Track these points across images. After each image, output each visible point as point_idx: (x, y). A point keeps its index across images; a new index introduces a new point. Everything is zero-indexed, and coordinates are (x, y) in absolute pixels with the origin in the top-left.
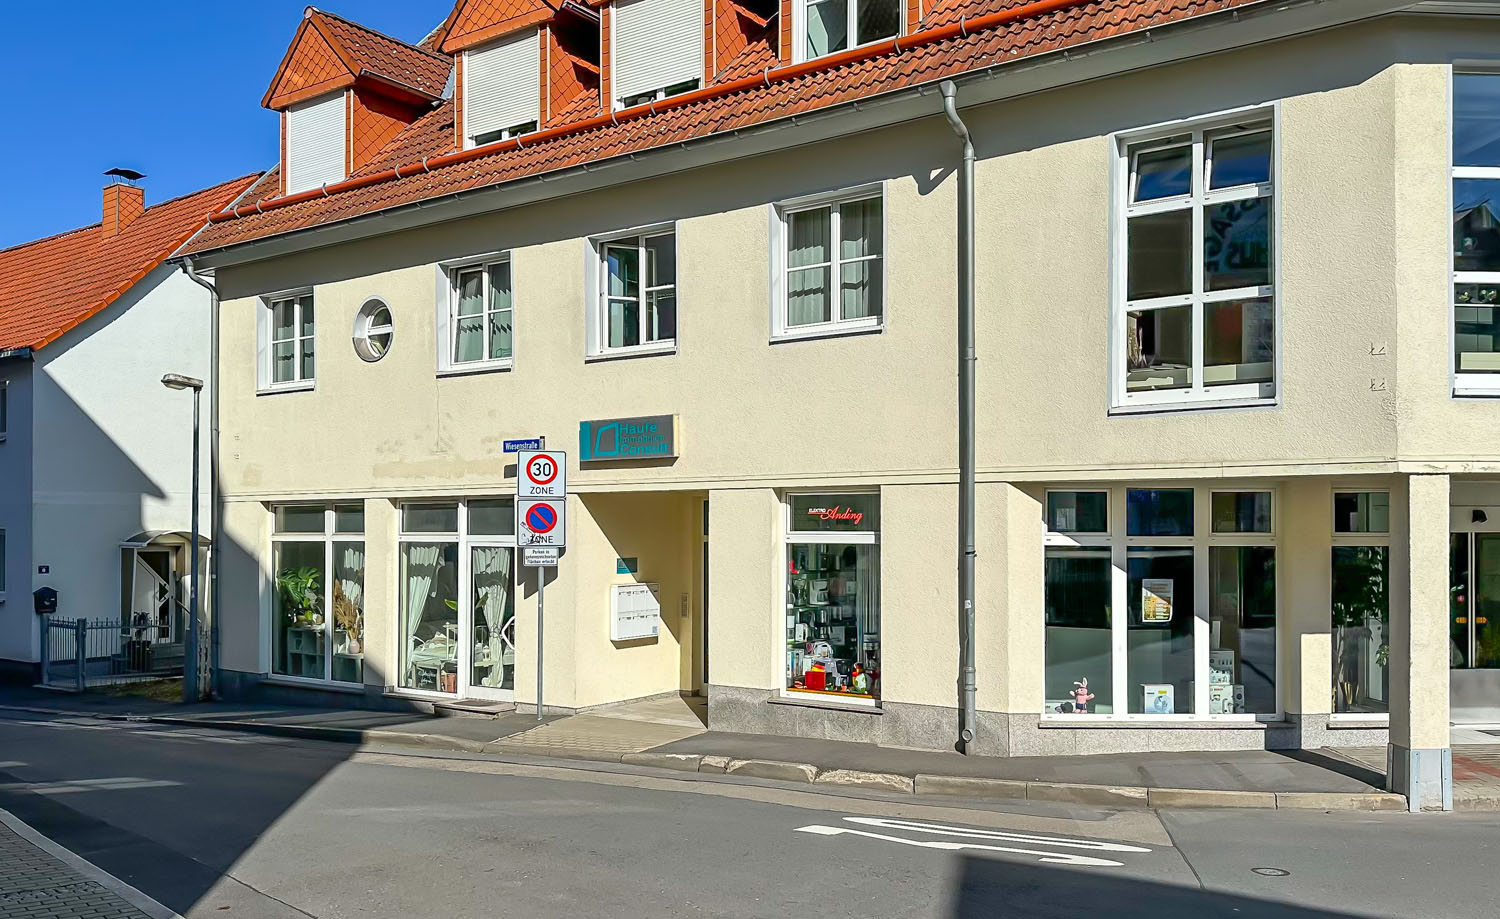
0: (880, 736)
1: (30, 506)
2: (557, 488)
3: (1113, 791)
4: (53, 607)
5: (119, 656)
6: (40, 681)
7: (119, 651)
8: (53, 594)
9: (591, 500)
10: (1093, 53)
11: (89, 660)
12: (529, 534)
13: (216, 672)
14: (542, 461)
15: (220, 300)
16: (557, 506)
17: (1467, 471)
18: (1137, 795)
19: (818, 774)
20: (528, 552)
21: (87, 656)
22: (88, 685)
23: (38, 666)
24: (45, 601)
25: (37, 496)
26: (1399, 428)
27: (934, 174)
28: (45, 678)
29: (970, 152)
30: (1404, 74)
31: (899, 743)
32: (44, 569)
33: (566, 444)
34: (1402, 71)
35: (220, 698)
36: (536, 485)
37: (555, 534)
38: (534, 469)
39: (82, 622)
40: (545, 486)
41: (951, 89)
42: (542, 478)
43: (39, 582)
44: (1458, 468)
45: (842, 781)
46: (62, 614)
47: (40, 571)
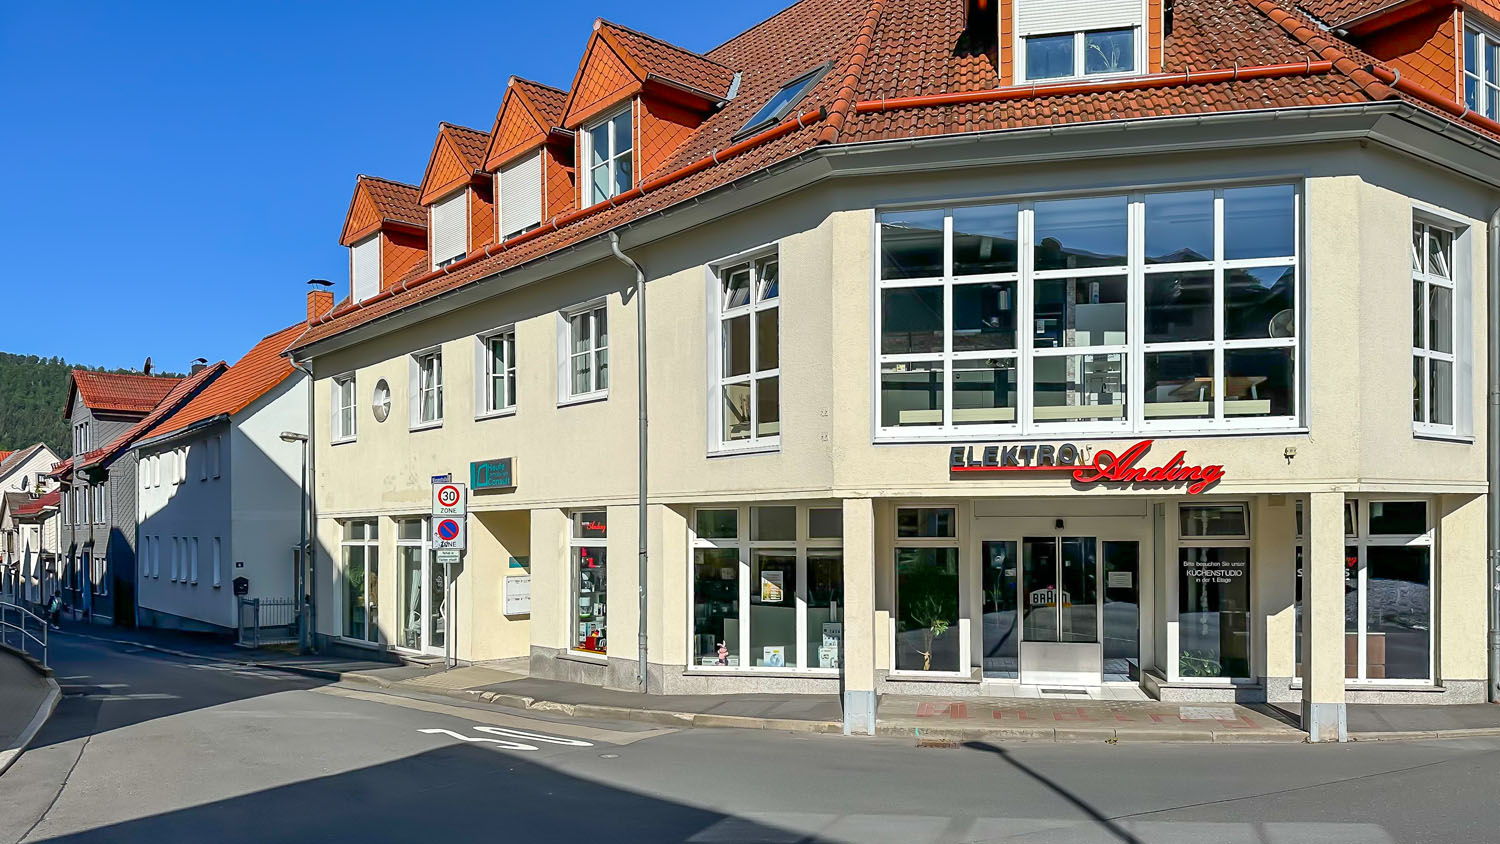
0: (604, 681)
1: (230, 521)
2: (459, 508)
3: (677, 715)
4: (246, 590)
5: (292, 624)
6: (238, 641)
7: (293, 622)
8: (246, 581)
9: (482, 516)
10: (676, 212)
11: (261, 628)
12: (440, 540)
13: (315, 635)
14: (449, 490)
15: (314, 380)
16: (460, 523)
17: (883, 496)
18: (688, 719)
19: (533, 703)
20: (439, 553)
21: (260, 625)
22: (261, 644)
23: (236, 631)
24: (241, 586)
25: (235, 515)
26: (835, 467)
27: (630, 290)
28: (241, 639)
29: (640, 276)
30: (839, 219)
31: (614, 686)
32: (240, 565)
33: (462, 477)
34: (837, 217)
35: (317, 653)
36: (445, 507)
37: (458, 540)
38: (443, 496)
39: (257, 601)
40: (451, 508)
41: (615, 237)
42: (449, 502)
43: (237, 573)
44: (876, 494)
45: (541, 709)
46: (250, 597)
47: (237, 566)
